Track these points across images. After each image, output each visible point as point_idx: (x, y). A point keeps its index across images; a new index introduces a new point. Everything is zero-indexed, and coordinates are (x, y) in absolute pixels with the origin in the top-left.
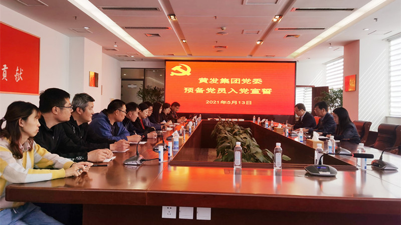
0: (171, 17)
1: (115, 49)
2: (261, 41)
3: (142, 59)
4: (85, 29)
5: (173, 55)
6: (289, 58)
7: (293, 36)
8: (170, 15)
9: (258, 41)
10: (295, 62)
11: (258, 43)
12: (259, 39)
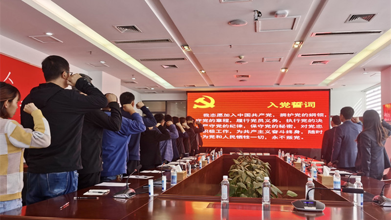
0: (185, 47)
1: (134, 81)
2: (286, 68)
3: (163, 91)
4: (102, 64)
5: (194, 86)
6: (321, 85)
7: (320, 62)
8: (183, 46)
9: (282, 69)
10: (329, 90)
11: (283, 71)
12: (283, 67)
